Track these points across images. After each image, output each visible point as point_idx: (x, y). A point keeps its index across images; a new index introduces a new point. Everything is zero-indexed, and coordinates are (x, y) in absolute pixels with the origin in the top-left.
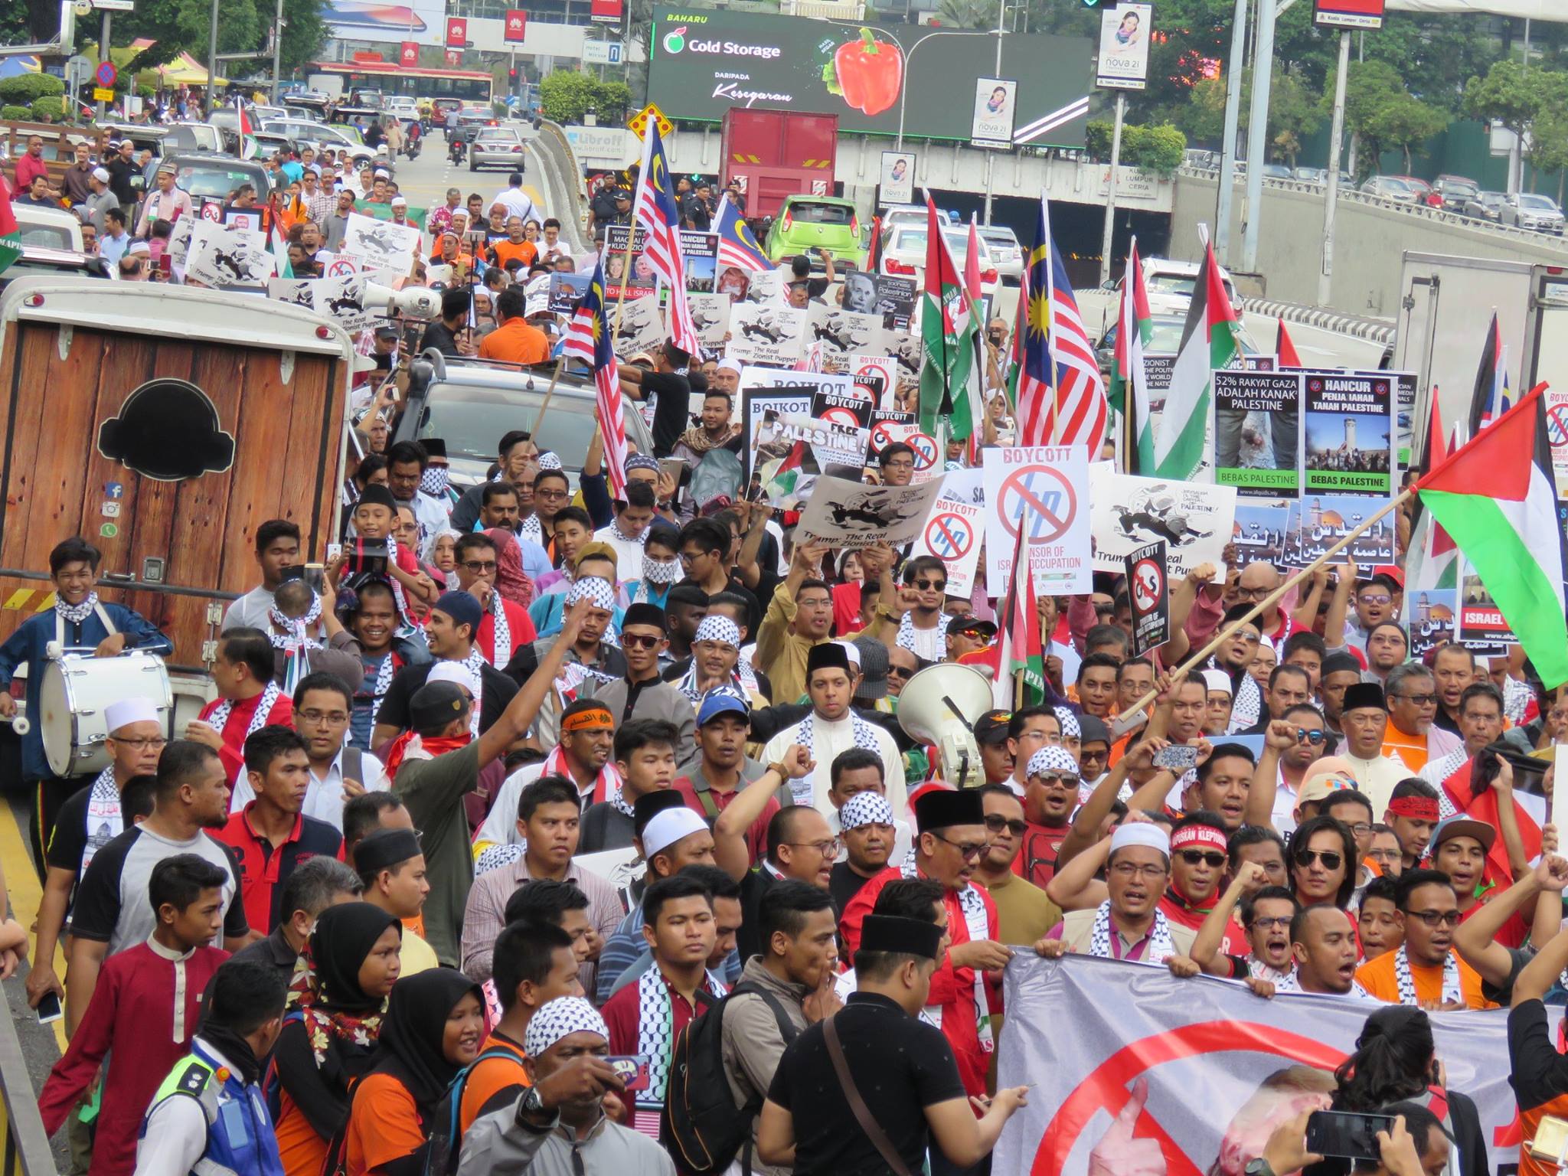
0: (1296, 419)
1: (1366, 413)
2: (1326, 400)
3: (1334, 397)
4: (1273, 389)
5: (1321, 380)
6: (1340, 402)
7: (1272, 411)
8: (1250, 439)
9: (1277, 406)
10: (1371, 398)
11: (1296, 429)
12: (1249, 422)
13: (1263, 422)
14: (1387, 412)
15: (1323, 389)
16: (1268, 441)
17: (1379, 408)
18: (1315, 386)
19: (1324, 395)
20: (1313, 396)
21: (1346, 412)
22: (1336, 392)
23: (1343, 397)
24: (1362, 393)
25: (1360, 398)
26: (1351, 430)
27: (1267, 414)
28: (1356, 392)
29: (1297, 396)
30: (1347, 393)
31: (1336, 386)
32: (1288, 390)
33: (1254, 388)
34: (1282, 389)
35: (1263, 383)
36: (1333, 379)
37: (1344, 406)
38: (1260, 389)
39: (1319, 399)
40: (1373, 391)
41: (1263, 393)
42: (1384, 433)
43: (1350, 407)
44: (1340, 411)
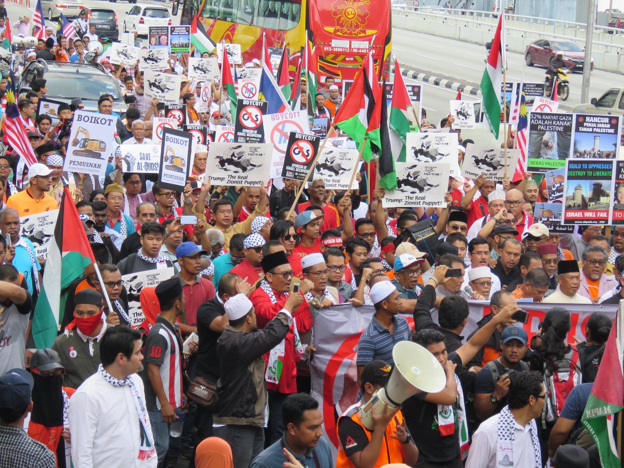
0: (570, 135)
1: (605, 133)
2: (586, 127)
3: (590, 125)
4: (560, 121)
5: (584, 117)
6: (593, 128)
7: (558, 132)
8: (546, 145)
9: (561, 129)
10: (609, 126)
11: (570, 140)
12: (547, 137)
13: (553, 136)
14: (616, 132)
15: (585, 121)
16: (555, 146)
17: (612, 131)
18: (581, 120)
19: (585, 124)
20: (580, 124)
21: (595, 132)
22: (591, 122)
23: (595, 125)
24: (604, 123)
25: (603, 126)
26: (597, 141)
27: (556, 133)
28: (601, 123)
29: (571, 124)
30: (597, 123)
31: (592, 119)
32: (567, 121)
33: (550, 120)
34: (564, 121)
35: (555, 118)
36: (590, 116)
37: (595, 129)
38: (553, 121)
39: (583, 126)
40: (610, 122)
41: (554, 123)
42: (614, 143)
43: (597, 130)
44: (592, 132)
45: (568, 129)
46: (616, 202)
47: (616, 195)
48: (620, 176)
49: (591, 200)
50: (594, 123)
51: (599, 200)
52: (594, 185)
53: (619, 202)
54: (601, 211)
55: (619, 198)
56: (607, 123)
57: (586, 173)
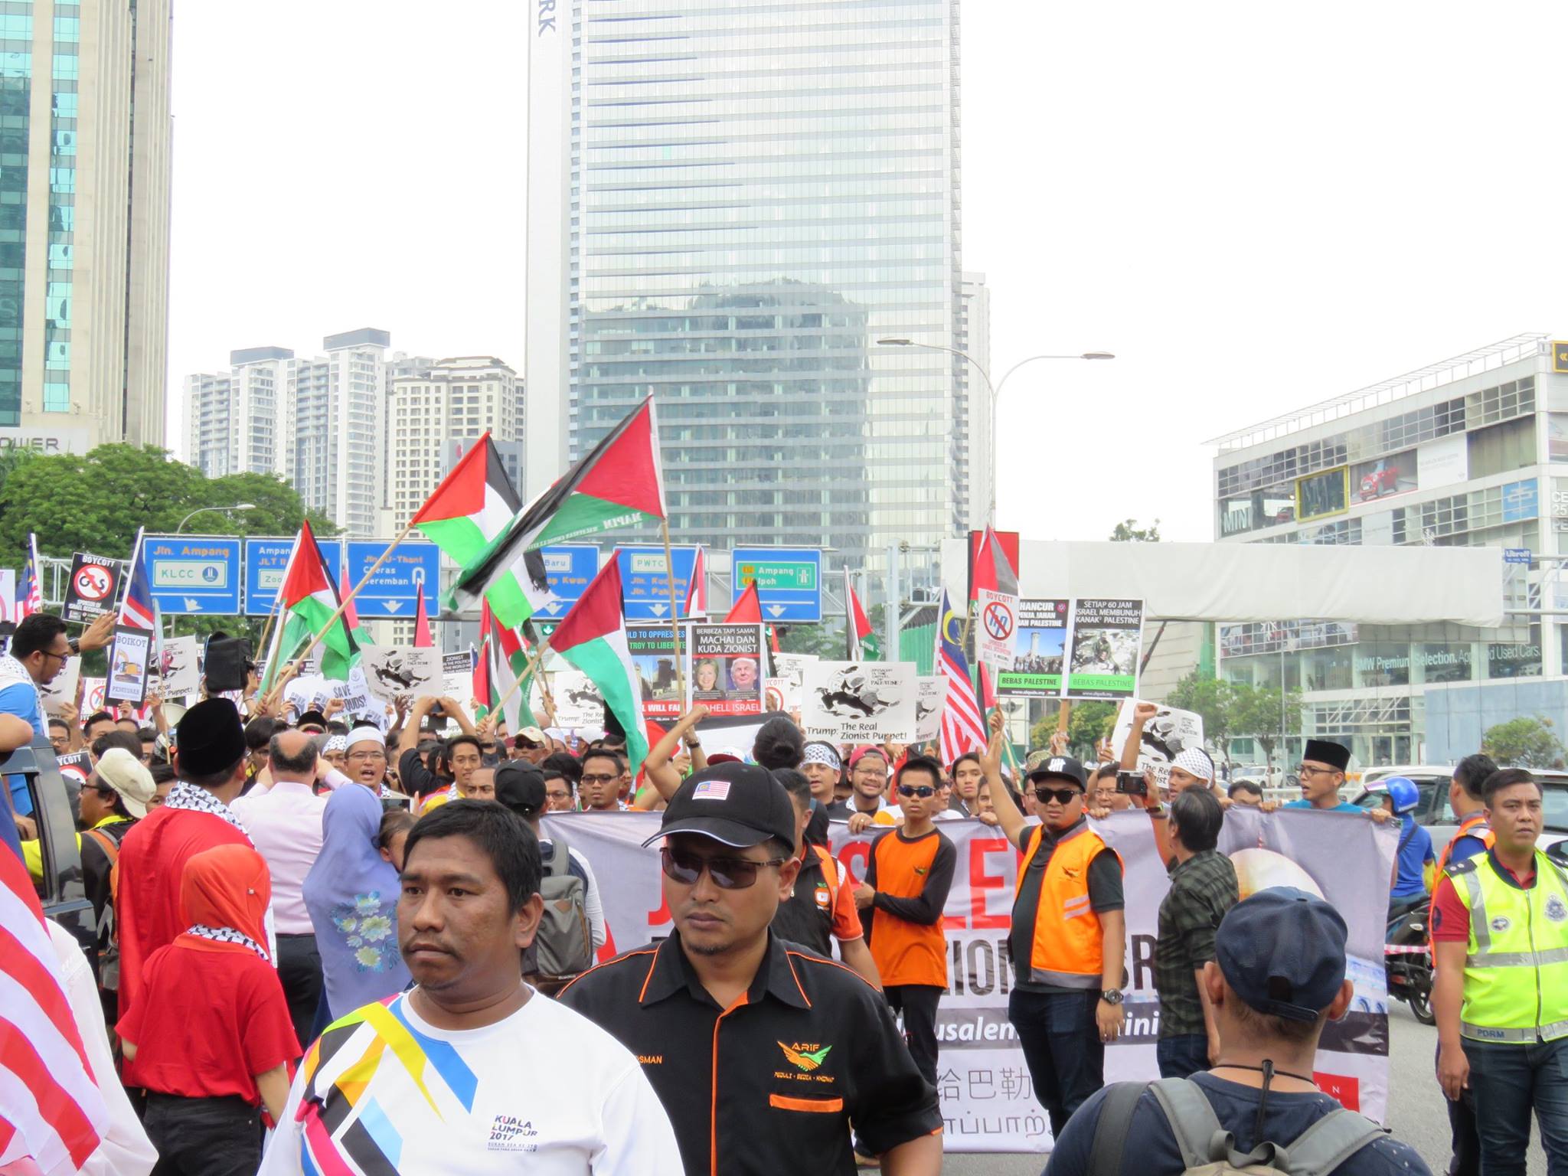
46: (696, 688)
47: (695, 677)
48: (700, 649)
49: (656, 685)
51: (669, 685)
52: (660, 662)
53: (701, 688)
55: (701, 683)
57: (646, 645)
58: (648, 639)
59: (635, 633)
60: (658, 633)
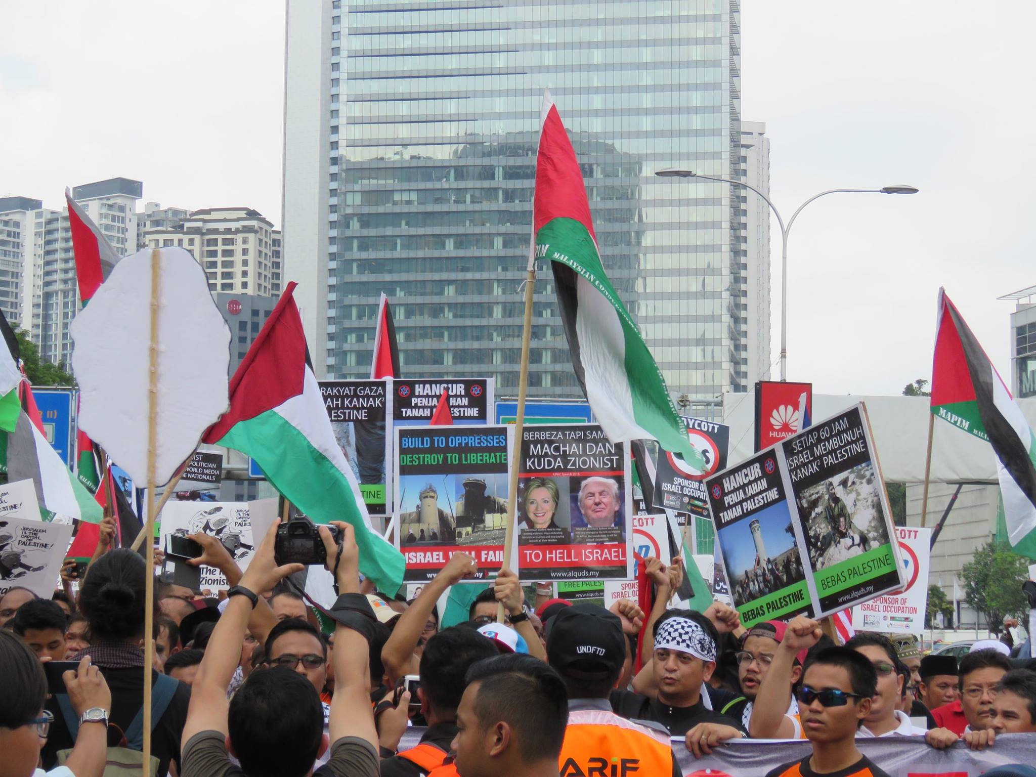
45: (377, 415)
46: (524, 525)
47: (522, 508)
48: (529, 463)
49: (462, 521)
50: (432, 397)
51: (483, 521)
52: (466, 485)
53: (531, 524)
54: (488, 548)
55: (532, 516)
56: (461, 396)
57: (445, 458)
58: (447, 449)
59: (427, 439)
60: (464, 440)
